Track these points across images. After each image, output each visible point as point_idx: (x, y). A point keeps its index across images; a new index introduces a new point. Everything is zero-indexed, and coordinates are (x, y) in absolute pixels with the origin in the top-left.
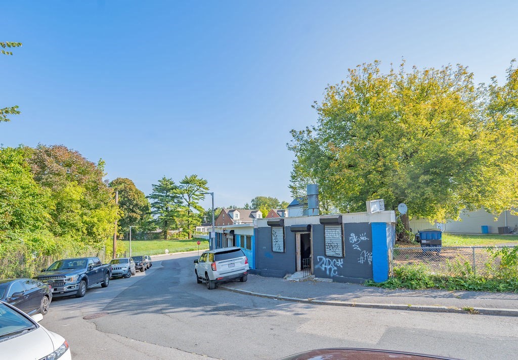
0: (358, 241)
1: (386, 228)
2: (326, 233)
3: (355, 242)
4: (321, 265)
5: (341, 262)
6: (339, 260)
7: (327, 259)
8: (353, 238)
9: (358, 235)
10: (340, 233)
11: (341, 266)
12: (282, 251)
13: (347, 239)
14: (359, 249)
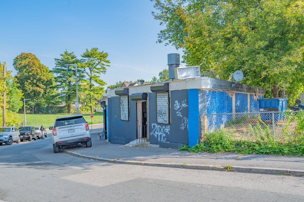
0: (180, 107)
1: (198, 94)
2: (158, 100)
3: (178, 109)
4: (155, 132)
5: (168, 129)
6: (167, 127)
7: (159, 126)
8: (177, 105)
9: (180, 102)
10: (167, 100)
11: (169, 133)
12: (127, 119)
13: (173, 106)
14: (181, 116)
